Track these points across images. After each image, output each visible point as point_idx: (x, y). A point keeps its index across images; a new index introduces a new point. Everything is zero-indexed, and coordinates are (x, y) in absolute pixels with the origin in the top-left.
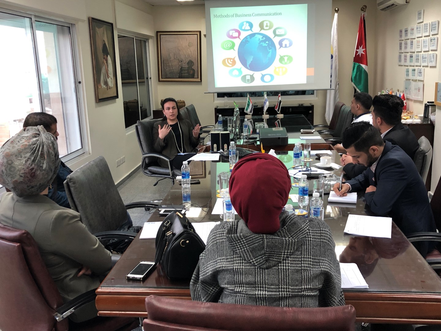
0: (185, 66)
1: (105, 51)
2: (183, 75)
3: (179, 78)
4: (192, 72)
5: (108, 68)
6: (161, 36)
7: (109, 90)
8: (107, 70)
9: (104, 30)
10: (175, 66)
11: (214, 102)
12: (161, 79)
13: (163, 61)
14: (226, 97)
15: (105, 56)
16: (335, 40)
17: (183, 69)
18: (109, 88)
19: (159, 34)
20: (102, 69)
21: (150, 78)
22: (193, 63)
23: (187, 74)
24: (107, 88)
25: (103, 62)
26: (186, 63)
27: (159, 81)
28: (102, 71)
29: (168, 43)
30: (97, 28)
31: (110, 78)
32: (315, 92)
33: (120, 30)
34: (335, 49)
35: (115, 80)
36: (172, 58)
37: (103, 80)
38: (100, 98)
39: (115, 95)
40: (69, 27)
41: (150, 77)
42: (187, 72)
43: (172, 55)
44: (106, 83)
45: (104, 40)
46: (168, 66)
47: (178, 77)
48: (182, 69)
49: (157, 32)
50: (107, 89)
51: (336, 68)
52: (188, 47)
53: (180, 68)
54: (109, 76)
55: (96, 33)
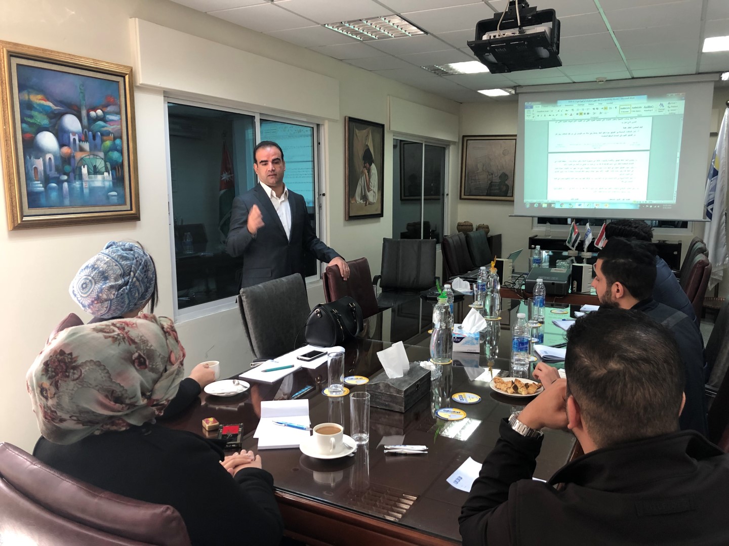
0: (497, 180)
1: (368, 158)
2: (492, 191)
3: (487, 195)
4: (504, 188)
5: (369, 179)
6: (469, 141)
7: (368, 206)
8: (368, 181)
9: (368, 133)
10: (483, 180)
11: (532, 229)
12: (463, 197)
13: (468, 173)
14: (548, 224)
15: (367, 165)
16: (724, 148)
17: (493, 183)
18: (369, 204)
19: (466, 139)
20: (360, 180)
21: (447, 195)
22: (508, 176)
23: (498, 191)
24: (366, 203)
25: (363, 172)
26: (498, 176)
27: (461, 198)
28: (360, 182)
29: (477, 151)
30: (357, 131)
31: (372, 192)
32: (689, 224)
33: (395, 133)
34: (722, 161)
35: (380, 194)
36: (480, 170)
37: (360, 192)
38: (351, 215)
39: (379, 212)
40: (313, 128)
41: (447, 193)
42: (498, 188)
43: (480, 166)
44: (364, 197)
45: (367, 145)
46: (474, 180)
47: (485, 194)
48: (491, 184)
49: (464, 136)
50: (366, 205)
51: (722, 190)
52: (503, 155)
53: (489, 182)
54: (370, 188)
55: (355, 135)
